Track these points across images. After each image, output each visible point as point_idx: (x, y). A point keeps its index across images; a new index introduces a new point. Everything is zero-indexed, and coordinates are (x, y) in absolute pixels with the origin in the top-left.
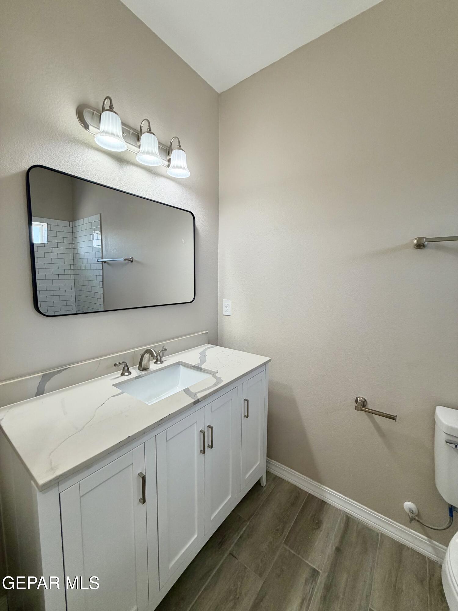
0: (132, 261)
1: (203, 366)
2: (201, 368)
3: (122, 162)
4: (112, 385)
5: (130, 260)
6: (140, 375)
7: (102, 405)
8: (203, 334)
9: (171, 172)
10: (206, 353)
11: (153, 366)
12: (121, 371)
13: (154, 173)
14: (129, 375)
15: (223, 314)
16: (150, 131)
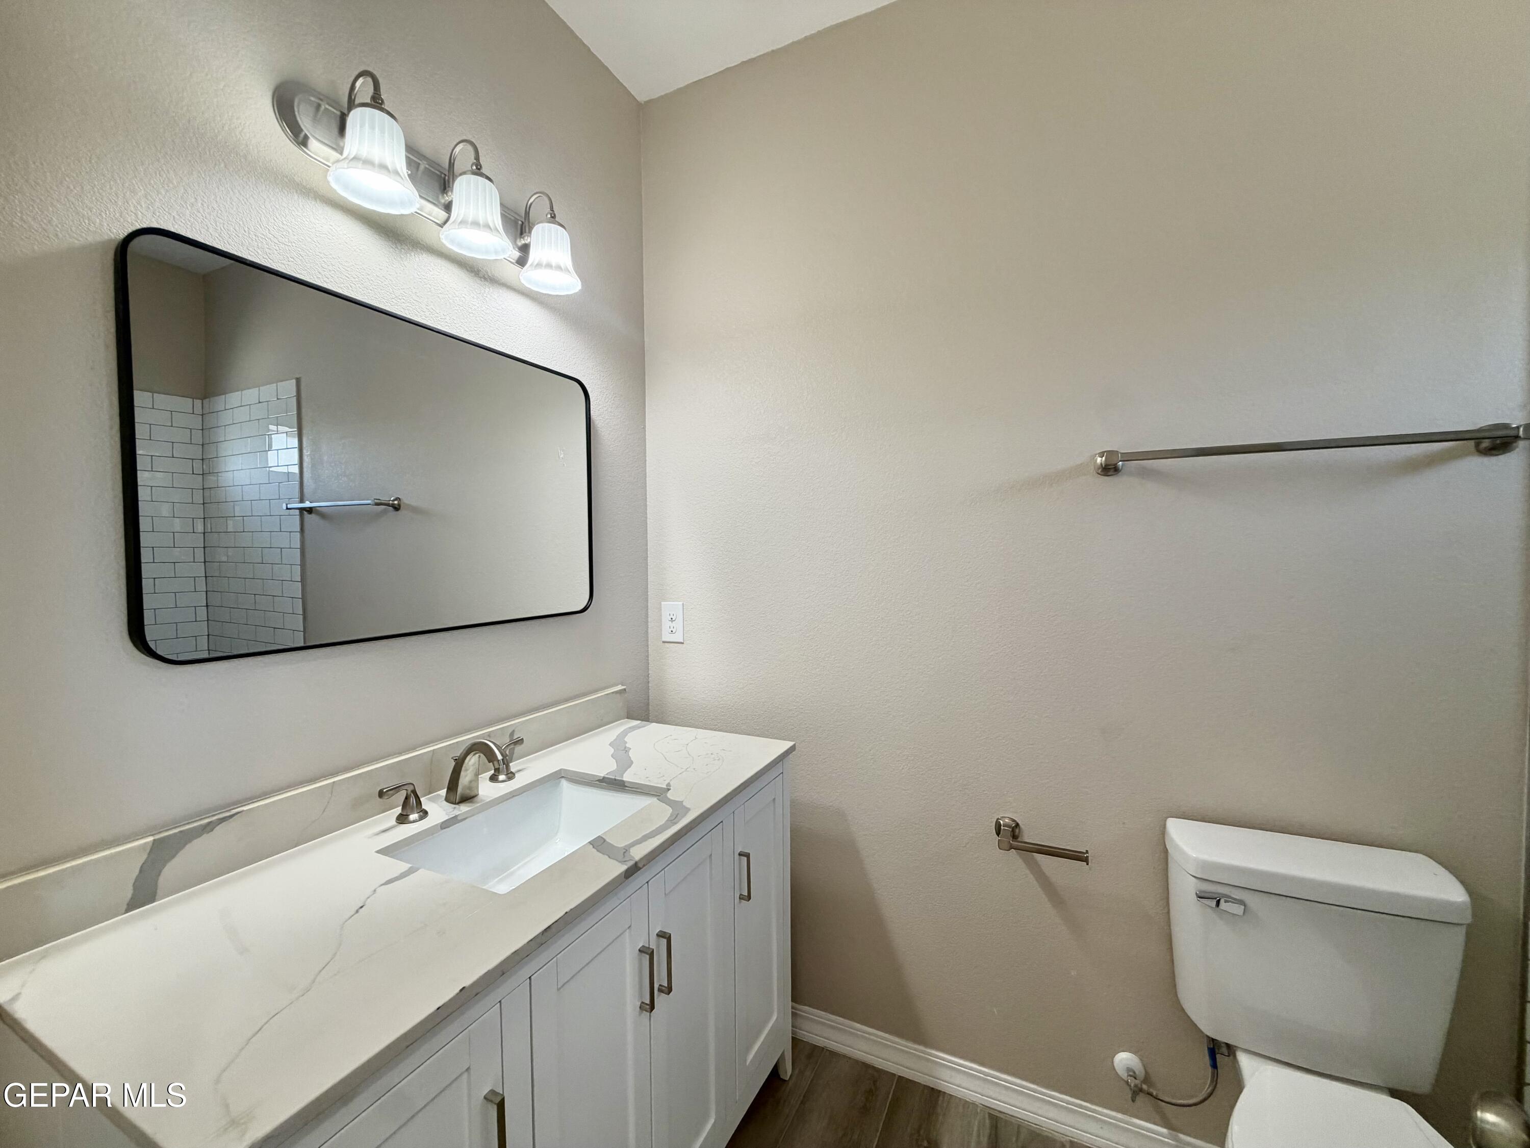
0: (397, 508)
1: (628, 777)
2: (623, 781)
3: (399, 241)
4: (378, 852)
5: (393, 506)
6: (456, 816)
7: (357, 912)
8: (613, 693)
9: (530, 277)
10: (626, 743)
11: (487, 790)
12: (398, 810)
13: (485, 279)
14: (421, 818)
15: (664, 639)
16: (478, 170)
